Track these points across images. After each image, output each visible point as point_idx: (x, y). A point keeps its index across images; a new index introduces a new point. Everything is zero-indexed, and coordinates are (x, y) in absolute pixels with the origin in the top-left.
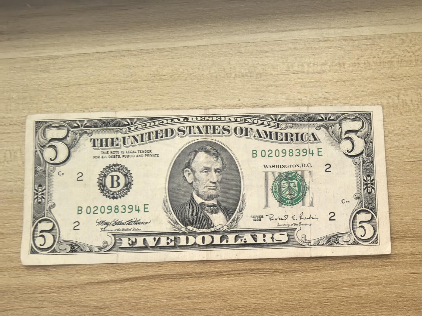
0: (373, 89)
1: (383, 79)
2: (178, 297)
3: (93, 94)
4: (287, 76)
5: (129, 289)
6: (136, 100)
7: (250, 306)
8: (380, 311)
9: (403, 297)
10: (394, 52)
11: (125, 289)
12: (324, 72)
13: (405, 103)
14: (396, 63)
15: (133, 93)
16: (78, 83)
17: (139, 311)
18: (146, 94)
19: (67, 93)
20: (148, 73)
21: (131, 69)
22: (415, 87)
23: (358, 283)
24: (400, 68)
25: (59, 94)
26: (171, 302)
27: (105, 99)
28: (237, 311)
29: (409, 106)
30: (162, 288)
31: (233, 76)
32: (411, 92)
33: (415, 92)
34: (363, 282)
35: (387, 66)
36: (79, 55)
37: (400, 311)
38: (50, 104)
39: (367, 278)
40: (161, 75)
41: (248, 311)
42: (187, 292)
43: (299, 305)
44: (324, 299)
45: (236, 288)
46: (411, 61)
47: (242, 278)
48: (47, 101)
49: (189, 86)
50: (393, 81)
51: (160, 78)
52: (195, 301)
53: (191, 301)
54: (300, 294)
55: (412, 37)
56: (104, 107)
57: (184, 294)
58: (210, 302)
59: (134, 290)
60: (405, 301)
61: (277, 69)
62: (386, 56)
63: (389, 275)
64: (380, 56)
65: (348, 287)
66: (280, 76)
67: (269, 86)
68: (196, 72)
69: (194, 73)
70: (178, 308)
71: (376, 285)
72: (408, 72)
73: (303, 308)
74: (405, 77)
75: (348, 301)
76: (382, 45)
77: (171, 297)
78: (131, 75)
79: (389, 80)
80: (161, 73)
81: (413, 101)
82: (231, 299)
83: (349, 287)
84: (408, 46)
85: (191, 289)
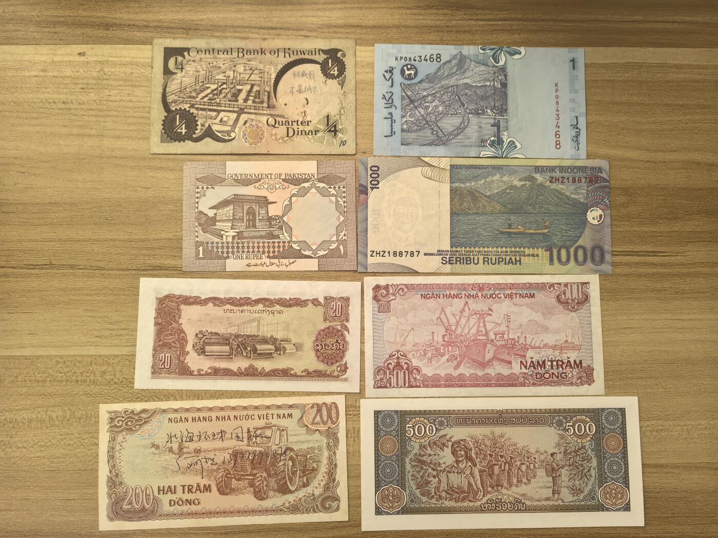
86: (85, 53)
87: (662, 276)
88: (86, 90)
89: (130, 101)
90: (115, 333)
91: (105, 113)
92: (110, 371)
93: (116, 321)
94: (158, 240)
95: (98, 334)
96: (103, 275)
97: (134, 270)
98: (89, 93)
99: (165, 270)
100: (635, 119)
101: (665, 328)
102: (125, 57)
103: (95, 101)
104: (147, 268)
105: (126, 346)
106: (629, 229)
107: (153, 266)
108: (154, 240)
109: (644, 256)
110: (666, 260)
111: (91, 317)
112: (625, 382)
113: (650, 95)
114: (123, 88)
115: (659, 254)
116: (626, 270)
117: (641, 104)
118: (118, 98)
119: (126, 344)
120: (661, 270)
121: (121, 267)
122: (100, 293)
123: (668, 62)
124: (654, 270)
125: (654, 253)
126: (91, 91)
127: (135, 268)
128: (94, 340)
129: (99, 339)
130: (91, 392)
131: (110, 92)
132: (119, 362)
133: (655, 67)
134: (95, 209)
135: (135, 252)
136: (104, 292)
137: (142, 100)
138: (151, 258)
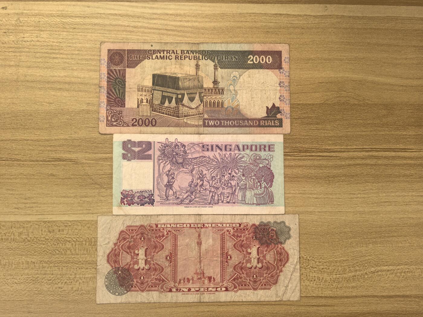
86: (6, 7)
87: (410, 165)
88: (8, 34)
89: (38, 41)
90: (28, 205)
91: (20, 49)
92: (24, 233)
93: (29, 198)
94: (58, 140)
95: (17, 207)
96: (19, 165)
97: (41, 161)
98: (10, 35)
99: (63, 161)
100: (393, 56)
101: (412, 202)
102: (35, 10)
103: (13, 41)
104: (51, 160)
105: (36, 215)
106: (388, 133)
107: (55, 159)
108: (55, 140)
109: (398, 152)
110: (413, 154)
111: (11, 194)
112: (383, 240)
113: (403, 39)
114: (33, 32)
115: (408, 151)
116: (386, 162)
117: (398, 46)
118: (29, 39)
119: (35, 214)
120: (410, 162)
121: (32, 159)
122: (17, 177)
123: (416, 16)
124: (405, 162)
125: (404, 150)
126: (11, 34)
127: (42, 160)
128: (13, 210)
129: (17, 210)
130: (12, 246)
131: (24, 35)
132: (31, 226)
133: (407, 19)
134: (14, 118)
135: (42, 148)
136: (20, 176)
137: (46, 41)
138: (54, 153)
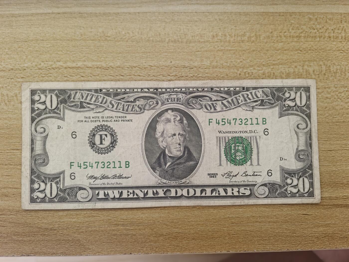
0: (282, 59)
1: (292, 51)
2: (114, 224)
3: (48, 49)
4: (212, 44)
5: (74, 215)
6: (85, 56)
7: (172, 235)
8: (276, 243)
9: (295, 234)
10: (302, 28)
11: (71, 215)
12: (243, 41)
13: (308, 73)
14: (303, 38)
15: (82, 51)
16: (36, 39)
17: (82, 234)
18: (93, 52)
19: (26, 47)
20: (95, 34)
21: (81, 29)
22: (318, 60)
23: (260, 220)
24: (306, 42)
25: (19, 47)
26: (108, 228)
27: (59, 54)
28: (161, 238)
29: (311, 75)
30: (101, 216)
31: (167, 41)
32: (314, 63)
33: (317, 64)
34: (264, 220)
35: (295, 40)
36: (37, 14)
37: (292, 244)
38: (12, 56)
39: (268, 217)
40: (107, 36)
41: (171, 239)
42: (122, 220)
43: (212, 236)
44: (232, 231)
45: (162, 219)
46: (315, 37)
47: (167, 211)
48: (9, 53)
49: (130, 47)
50: (300, 53)
51: (106, 39)
52: (127, 228)
53: (124, 228)
54: (213, 227)
55: (318, 17)
56: (58, 61)
57: (119, 221)
58: (140, 230)
59: (78, 216)
60: (297, 237)
61: (204, 37)
62: (295, 31)
63: (285, 215)
64: (290, 31)
65: (251, 223)
66: (207, 44)
67: (197, 52)
68: (136, 36)
69: (134, 36)
70: (114, 233)
71: (274, 223)
72: (312, 46)
73: (214, 239)
74: (310, 50)
75: (251, 234)
76: (293, 22)
77: (108, 224)
78: (81, 35)
79: (296, 52)
80: (106, 35)
81: (315, 72)
82: (157, 228)
83: (253, 223)
84: (314, 24)
85: (125, 218)
